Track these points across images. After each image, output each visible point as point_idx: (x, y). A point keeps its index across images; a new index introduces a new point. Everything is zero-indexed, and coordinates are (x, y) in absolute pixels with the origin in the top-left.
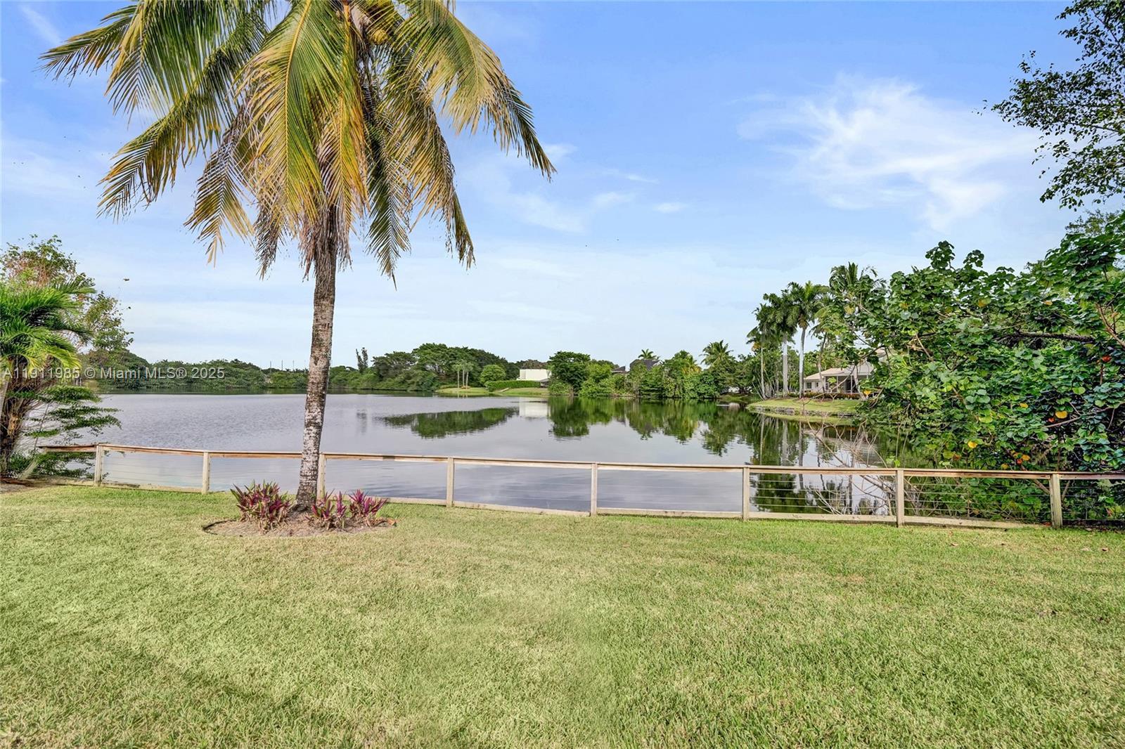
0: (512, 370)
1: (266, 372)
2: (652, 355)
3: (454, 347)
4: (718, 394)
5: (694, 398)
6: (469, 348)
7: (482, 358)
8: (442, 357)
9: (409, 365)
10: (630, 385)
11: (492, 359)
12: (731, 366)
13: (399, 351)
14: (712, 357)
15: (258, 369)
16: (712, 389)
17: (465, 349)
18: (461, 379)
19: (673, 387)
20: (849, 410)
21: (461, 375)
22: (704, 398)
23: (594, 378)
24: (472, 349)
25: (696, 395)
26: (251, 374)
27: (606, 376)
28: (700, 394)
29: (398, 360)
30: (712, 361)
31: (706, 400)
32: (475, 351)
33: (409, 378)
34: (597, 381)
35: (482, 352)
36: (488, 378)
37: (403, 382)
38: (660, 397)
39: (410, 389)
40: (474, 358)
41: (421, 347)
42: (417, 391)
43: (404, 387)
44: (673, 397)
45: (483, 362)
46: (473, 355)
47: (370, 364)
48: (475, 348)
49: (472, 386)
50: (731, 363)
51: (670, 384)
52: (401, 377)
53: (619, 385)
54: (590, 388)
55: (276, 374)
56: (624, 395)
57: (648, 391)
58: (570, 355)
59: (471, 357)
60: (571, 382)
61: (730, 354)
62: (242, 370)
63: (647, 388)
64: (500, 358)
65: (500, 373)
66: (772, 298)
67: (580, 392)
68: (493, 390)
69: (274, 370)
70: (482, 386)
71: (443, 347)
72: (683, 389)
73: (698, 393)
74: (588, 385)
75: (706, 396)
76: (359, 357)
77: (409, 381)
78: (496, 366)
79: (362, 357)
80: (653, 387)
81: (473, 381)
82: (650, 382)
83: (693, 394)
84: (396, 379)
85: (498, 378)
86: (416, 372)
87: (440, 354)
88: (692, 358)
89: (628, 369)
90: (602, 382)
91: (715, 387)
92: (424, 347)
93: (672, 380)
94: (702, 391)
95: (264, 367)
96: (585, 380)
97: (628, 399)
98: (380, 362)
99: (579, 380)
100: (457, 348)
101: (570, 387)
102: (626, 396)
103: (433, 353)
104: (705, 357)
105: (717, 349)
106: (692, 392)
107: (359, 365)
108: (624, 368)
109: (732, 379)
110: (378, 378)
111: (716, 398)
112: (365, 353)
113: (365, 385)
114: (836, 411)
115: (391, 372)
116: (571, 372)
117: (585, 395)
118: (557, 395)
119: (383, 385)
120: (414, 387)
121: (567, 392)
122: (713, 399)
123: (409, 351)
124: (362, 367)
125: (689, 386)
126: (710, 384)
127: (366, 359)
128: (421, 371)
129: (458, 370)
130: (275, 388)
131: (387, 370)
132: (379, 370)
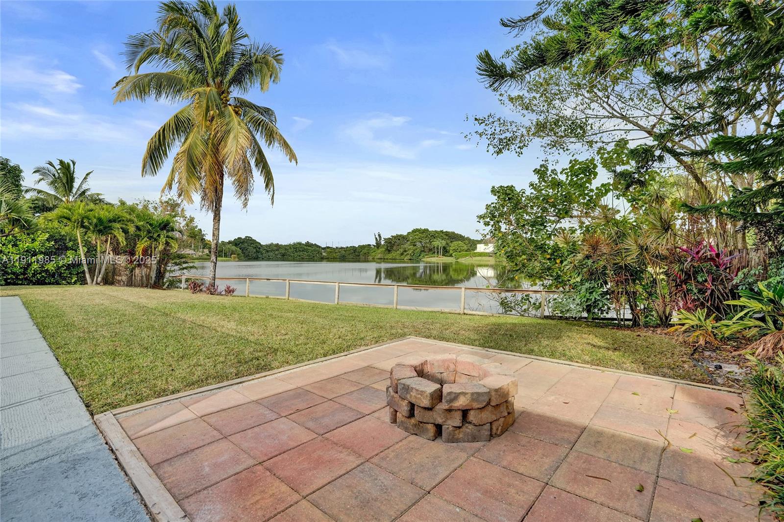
0: (473, 244)
1: (324, 248)
3: (434, 230)
6: (444, 231)
7: (452, 237)
8: (426, 237)
9: (405, 243)
11: (459, 238)
13: (399, 234)
15: (320, 247)
17: (442, 231)
18: (438, 252)
21: (438, 249)
24: (446, 232)
26: (315, 250)
29: (399, 239)
33: (405, 251)
35: (453, 233)
36: (455, 250)
37: (402, 254)
39: (406, 258)
40: (447, 237)
41: (413, 231)
42: (410, 259)
43: (402, 257)
45: (453, 240)
46: (447, 235)
47: (383, 243)
48: (448, 231)
49: (446, 256)
52: (402, 250)
55: (328, 250)
59: (445, 237)
62: (310, 248)
64: (466, 237)
65: (463, 247)
68: (458, 258)
69: (328, 247)
70: (451, 256)
71: (426, 231)
76: (376, 238)
77: (405, 253)
78: (460, 242)
79: (378, 238)
81: (446, 252)
84: (398, 252)
85: (463, 250)
86: (410, 247)
87: (424, 235)
92: (414, 231)
95: (323, 246)
98: (388, 241)
100: (436, 231)
103: (420, 235)
107: (376, 243)
110: (387, 252)
112: (379, 236)
113: (379, 256)
115: (395, 248)
119: (390, 256)
120: (409, 257)
123: (405, 234)
124: (378, 245)
127: (380, 239)
128: (412, 247)
129: (436, 246)
130: (328, 258)
131: (392, 247)
132: (387, 247)
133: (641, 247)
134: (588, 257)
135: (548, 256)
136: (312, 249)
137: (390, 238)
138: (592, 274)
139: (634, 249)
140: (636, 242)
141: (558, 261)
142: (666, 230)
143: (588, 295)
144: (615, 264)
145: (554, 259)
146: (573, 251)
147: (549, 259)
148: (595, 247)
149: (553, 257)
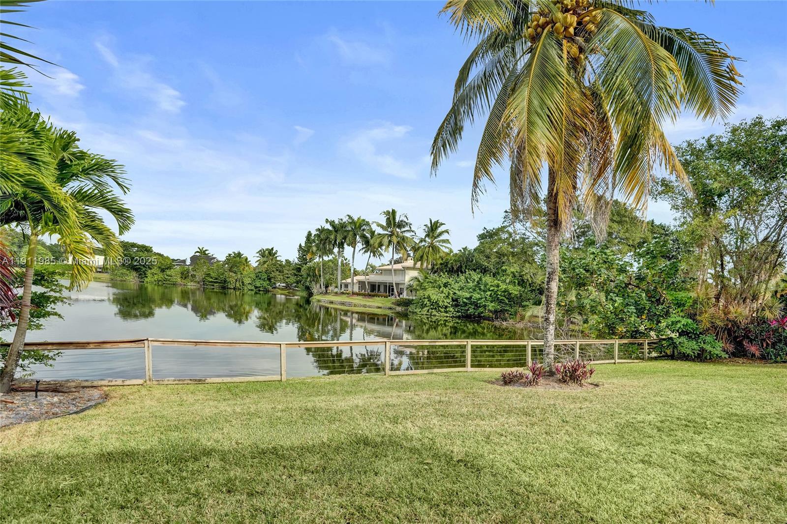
2: (207, 252)
4: (270, 288)
5: (252, 290)
10: (193, 276)
12: (280, 268)
14: (265, 259)
16: (265, 284)
19: (234, 281)
20: (389, 305)
22: (259, 291)
23: (159, 268)
25: (253, 288)
27: (169, 268)
28: (256, 287)
30: (265, 262)
31: (261, 292)
34: (163, 271)
38: (224, 288)
44: (234, 289)
50: (280, 265)
51: (232, 278)
53: (185, 275)
54: (156, 277)
56: (189, 284)
57: (211, 282)
58: (133, 245)
60: (137, 270)
61: (278, 259)
63: (211, 280)
66: (332, 223)
67: (146, 280)
72: (243, 282)
73: (255, 286)
74: (153, 274)
75: (261, 289)
80: (216, 279)
82: (213, 275)
83: (250, 287)
88: (247, 259)
89: (188, 262)
90: (168, 272)
91: (268, 282)
93: (234, 275)
94: (258, 285)
96: (151, 269)
97: (192, 287)
99: (144, 269)
101: (134, 274)
102: (191, 285)
104: (259, 258)
105: (268, 254)
106: (250, 286)
108: (184, 261)
109: (282, 277)
111: (269, 291)
114: (380, 305)
117: (151, 283)
118: (121, 281)
121: (132, 279)
122: (267, 291)
125: (247, 281)
126: (264, 280)
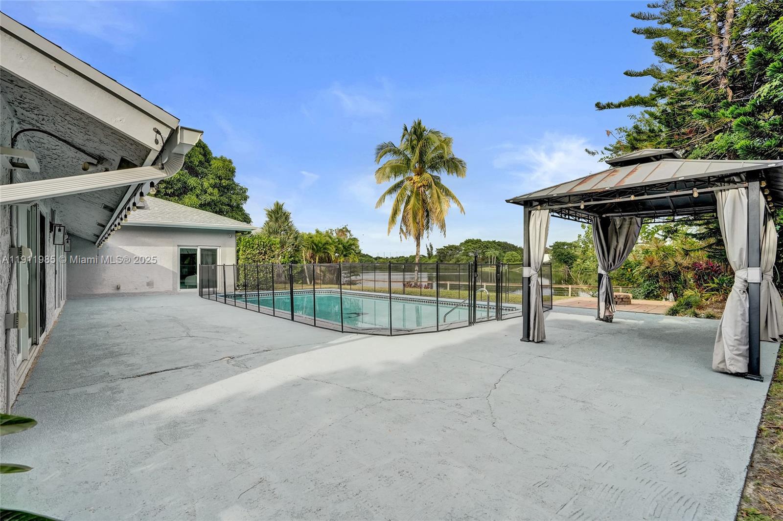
1: (376, 259)
3: (486, 240)
6: (497, 241)
7: (505, 247)
8: (479, 248)
9: (458, 253)
11: (513, 248)
13: (451, 245)
15: (371, 257)
17: (494, 242)
21: (491, 259)
24: (499, 242)
26: (368, 261)
29: (451, 250)
32: (501, 243)
33: (458, 261)
35: (506, 243)
36: (509, 260)
40: (500, 248)
41: (465, 242)
45: (506, 250)
46: (499, 245)
47: (434, 253)
48: (501, 241)
52: (454, 260)
55: (381, 260)
58: (564, 244)
59: (497, 247)
60: (566, 262)
62: (363, 258)
64: (518, 247)
65: (517, 257)
69: (380, 258)
71: (479, 241)
74: (577, 265)
76: (428, 249)
78: (514, 252)
79: (430, 249)
84: (451, 262)
85: (516, 260)
86: (462, 258)
87: (477, 245)
92: (467, 242)
95: (374, 256)
96: (576, 261)
98: (440, 251)
99: (571, 261)
100: (489, 242)
101: (565, 266)
103: (473, 245)
107: (428, 254)
110: (439, 262)
112: (431, 246)
113: (431, 266)
115: (447, 258)
116: (565, 255)
119: (442, 266)
120: (462, 267)
121: (562, 269)
123: (458, 244)
124: (430, 255)
127: (432, 250)
128: (465, 257)
129: (489, 256)
130: (381, 268)
131: (445, 256)
132: (440, 257)
133: (676, 263)
134: (648, 268)
135: (623, 267)
136: (367, 259)
137: (442, 249)
138: (650, 277)
139: (672, 263)
140: (673, 260)
141: (629, 270)
142: (687, 255)
143: (648, 287)
144: (663, 271)
145: (627, 269)
146: (639, 264)
147: (623, 269)
148: (651, 263)
149: (626, 267)
